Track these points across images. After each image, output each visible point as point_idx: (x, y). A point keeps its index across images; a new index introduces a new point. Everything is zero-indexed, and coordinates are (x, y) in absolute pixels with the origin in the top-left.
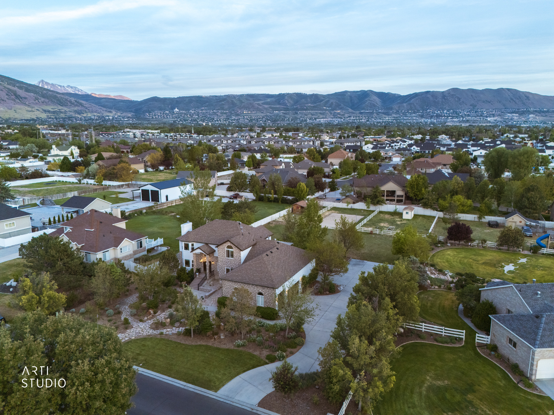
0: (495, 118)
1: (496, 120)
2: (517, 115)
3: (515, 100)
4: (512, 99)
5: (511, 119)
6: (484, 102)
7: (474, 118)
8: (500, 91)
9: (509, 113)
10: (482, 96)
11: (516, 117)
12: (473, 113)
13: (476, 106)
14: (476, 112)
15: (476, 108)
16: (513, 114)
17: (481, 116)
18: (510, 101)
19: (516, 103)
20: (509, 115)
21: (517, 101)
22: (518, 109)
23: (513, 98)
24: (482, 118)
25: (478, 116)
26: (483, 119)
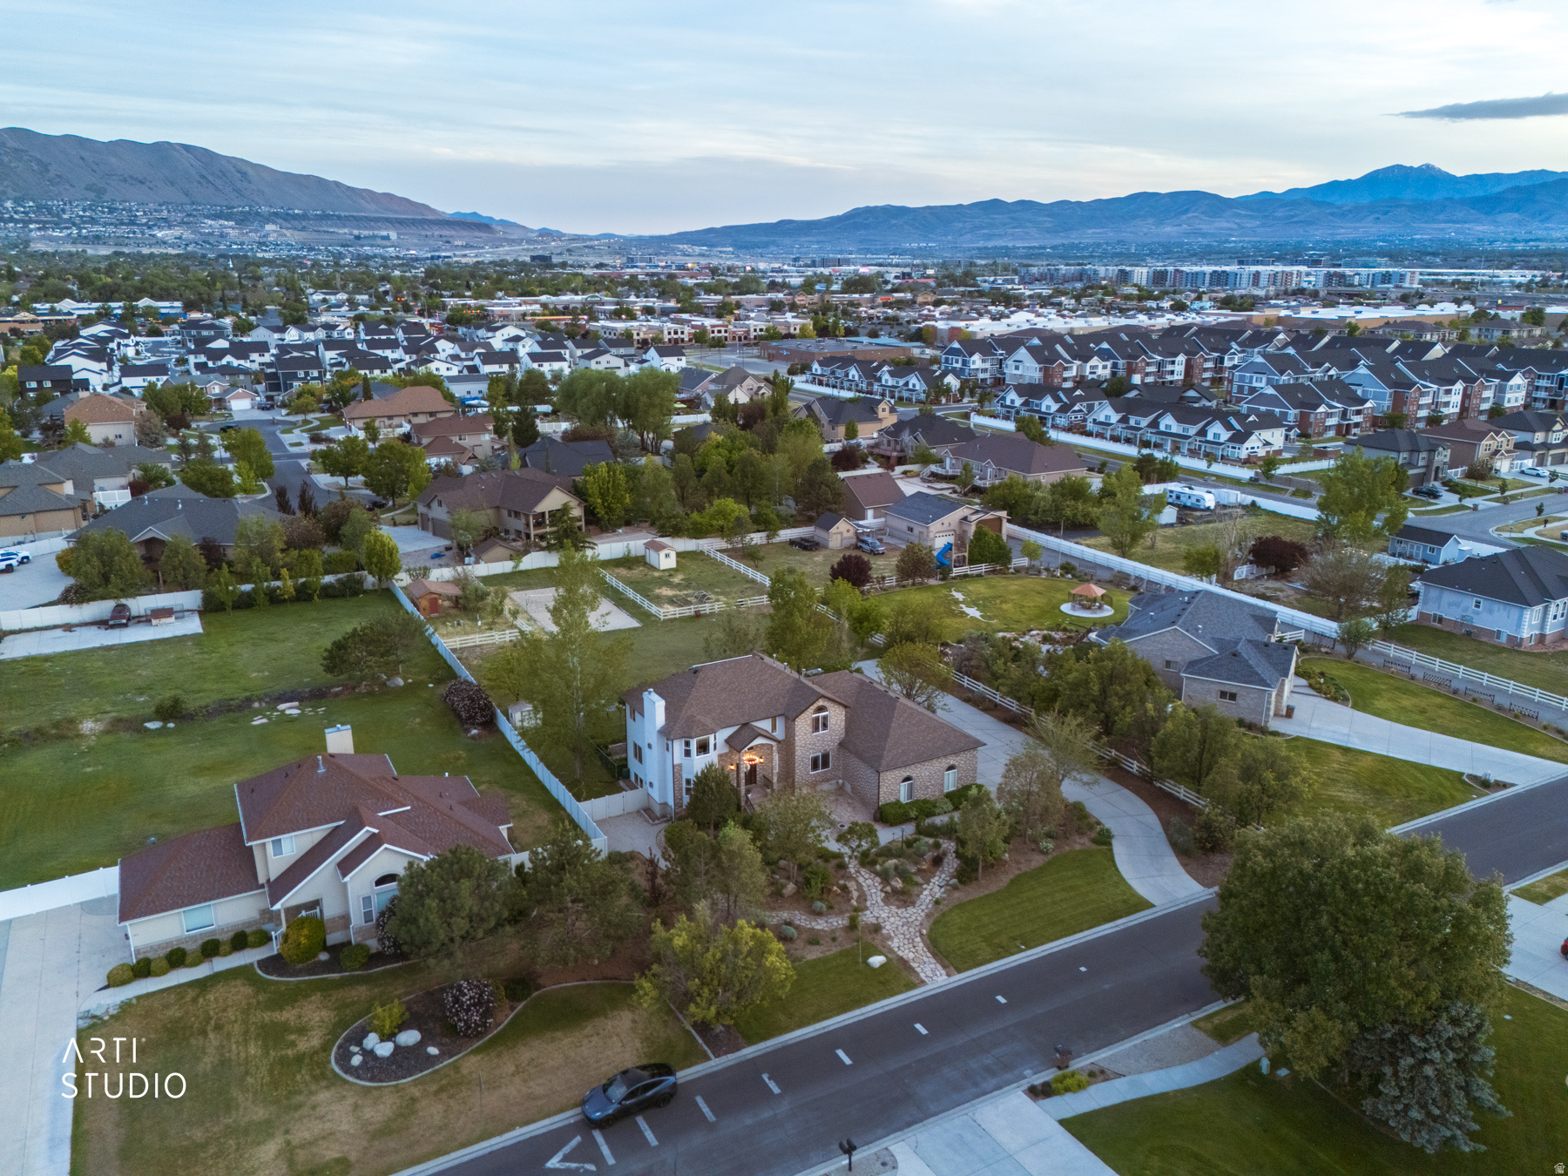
0: (177, 232)
1: (180, 238)
2: (232, 223)
3: (211, 178)
4: (203, 177)
5: (222, 235)
6: (125, 181)
7: (111, 229)
8: (161, 151)
9: (208, 217)
10: (113, 160)
11: (230, 228)
12: (103, 212)
13: (105, 191)
14: (111, 211)
15: (105, 198)
16: (221, 222)
17: (132, 223)
18: (199, 182)
19: (217, 189)
20: (210, 222)
21: (218, 183)
22: (227, 206)
23: (204, 173)
24: (135, 228)
25: (122, 224)
26: (143, 233)
